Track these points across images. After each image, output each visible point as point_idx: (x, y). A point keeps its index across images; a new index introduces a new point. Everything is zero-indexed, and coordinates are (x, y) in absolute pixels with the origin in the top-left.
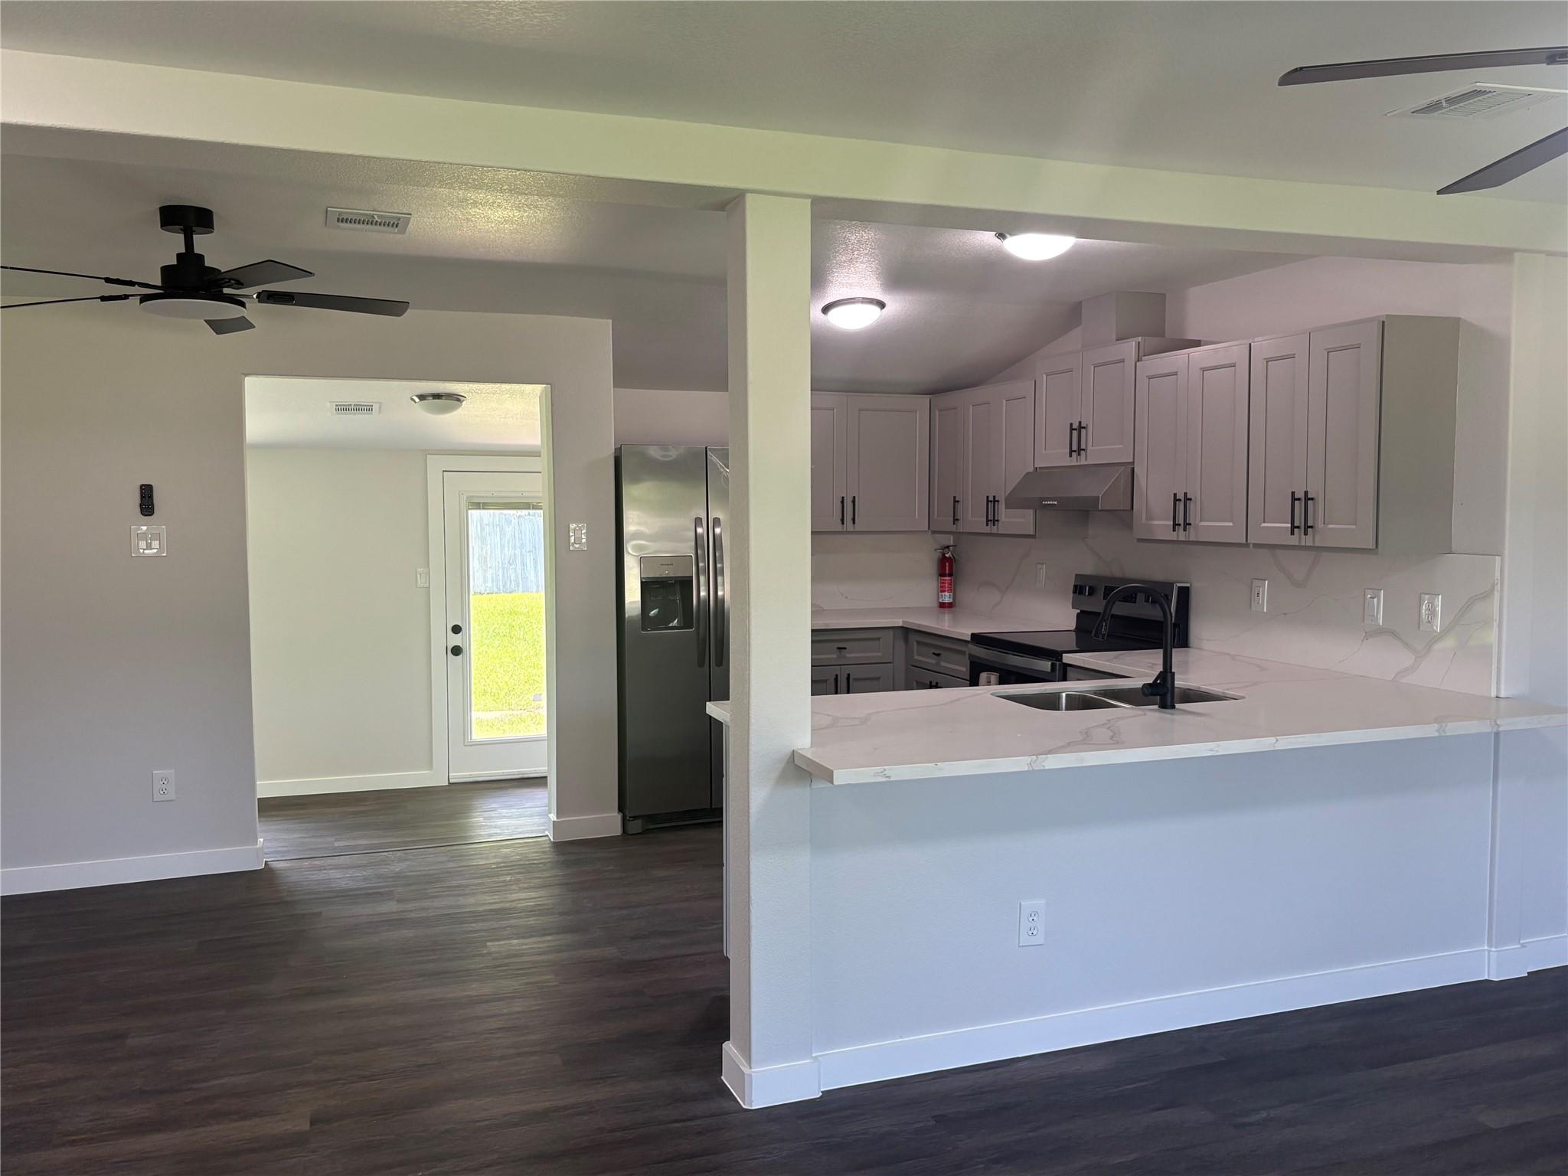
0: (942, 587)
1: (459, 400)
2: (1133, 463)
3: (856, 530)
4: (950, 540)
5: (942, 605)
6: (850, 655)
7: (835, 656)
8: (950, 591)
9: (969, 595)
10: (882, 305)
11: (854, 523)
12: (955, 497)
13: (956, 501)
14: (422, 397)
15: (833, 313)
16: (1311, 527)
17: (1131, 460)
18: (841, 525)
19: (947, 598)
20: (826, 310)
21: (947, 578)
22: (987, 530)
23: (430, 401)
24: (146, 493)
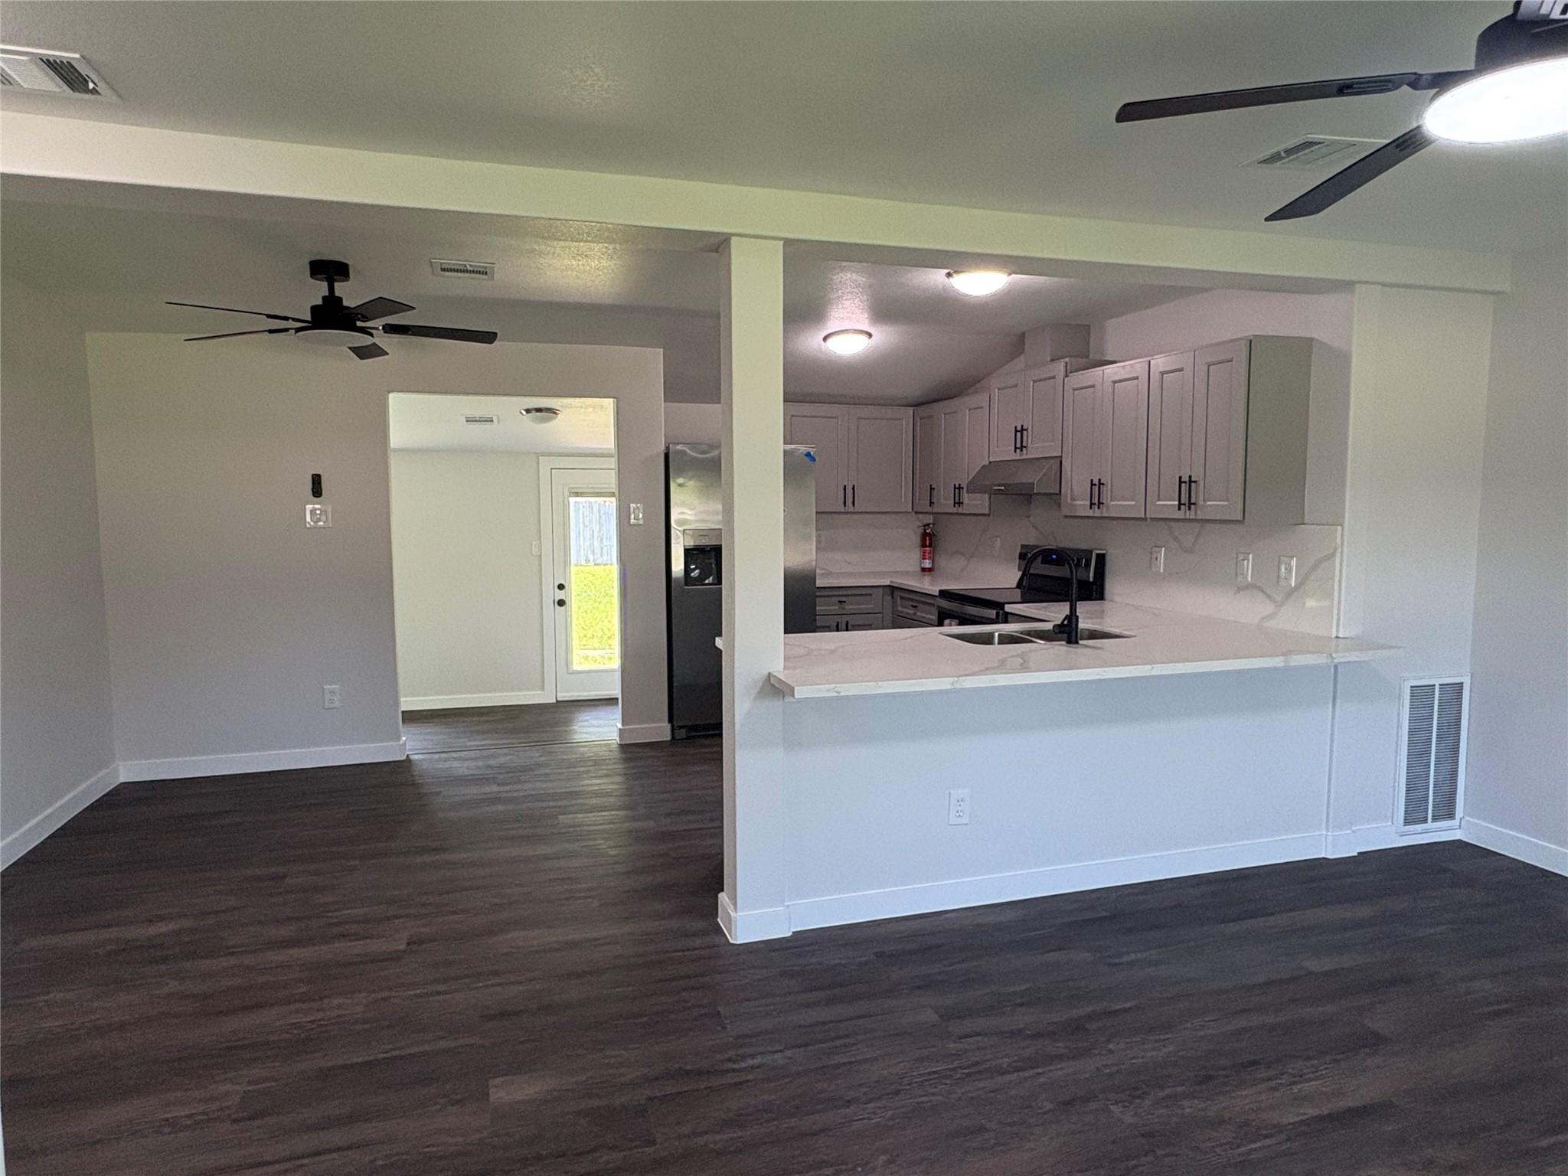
0: (923, 555)
1: (555, 413)
2: (1061, 457)
3: (856, 510)
4: (930, 519)
5: (924, 570)
6: (849, 607)
7: (836, 608)
8: (929, 558)
9: (942, 561)
10: (870, 335)
11: (854, 504)
12: (931, 486)
13: (932, 489)
14: (528, 411)
15: (830, 341)
16: (1194, 504)
17: (1060, 454)
18: (843, 506)
19: (927, 564)
20: (825, 339)
21: (928, 549)
22: (955, 510)
23: (534, 414)
24: (317, 480)
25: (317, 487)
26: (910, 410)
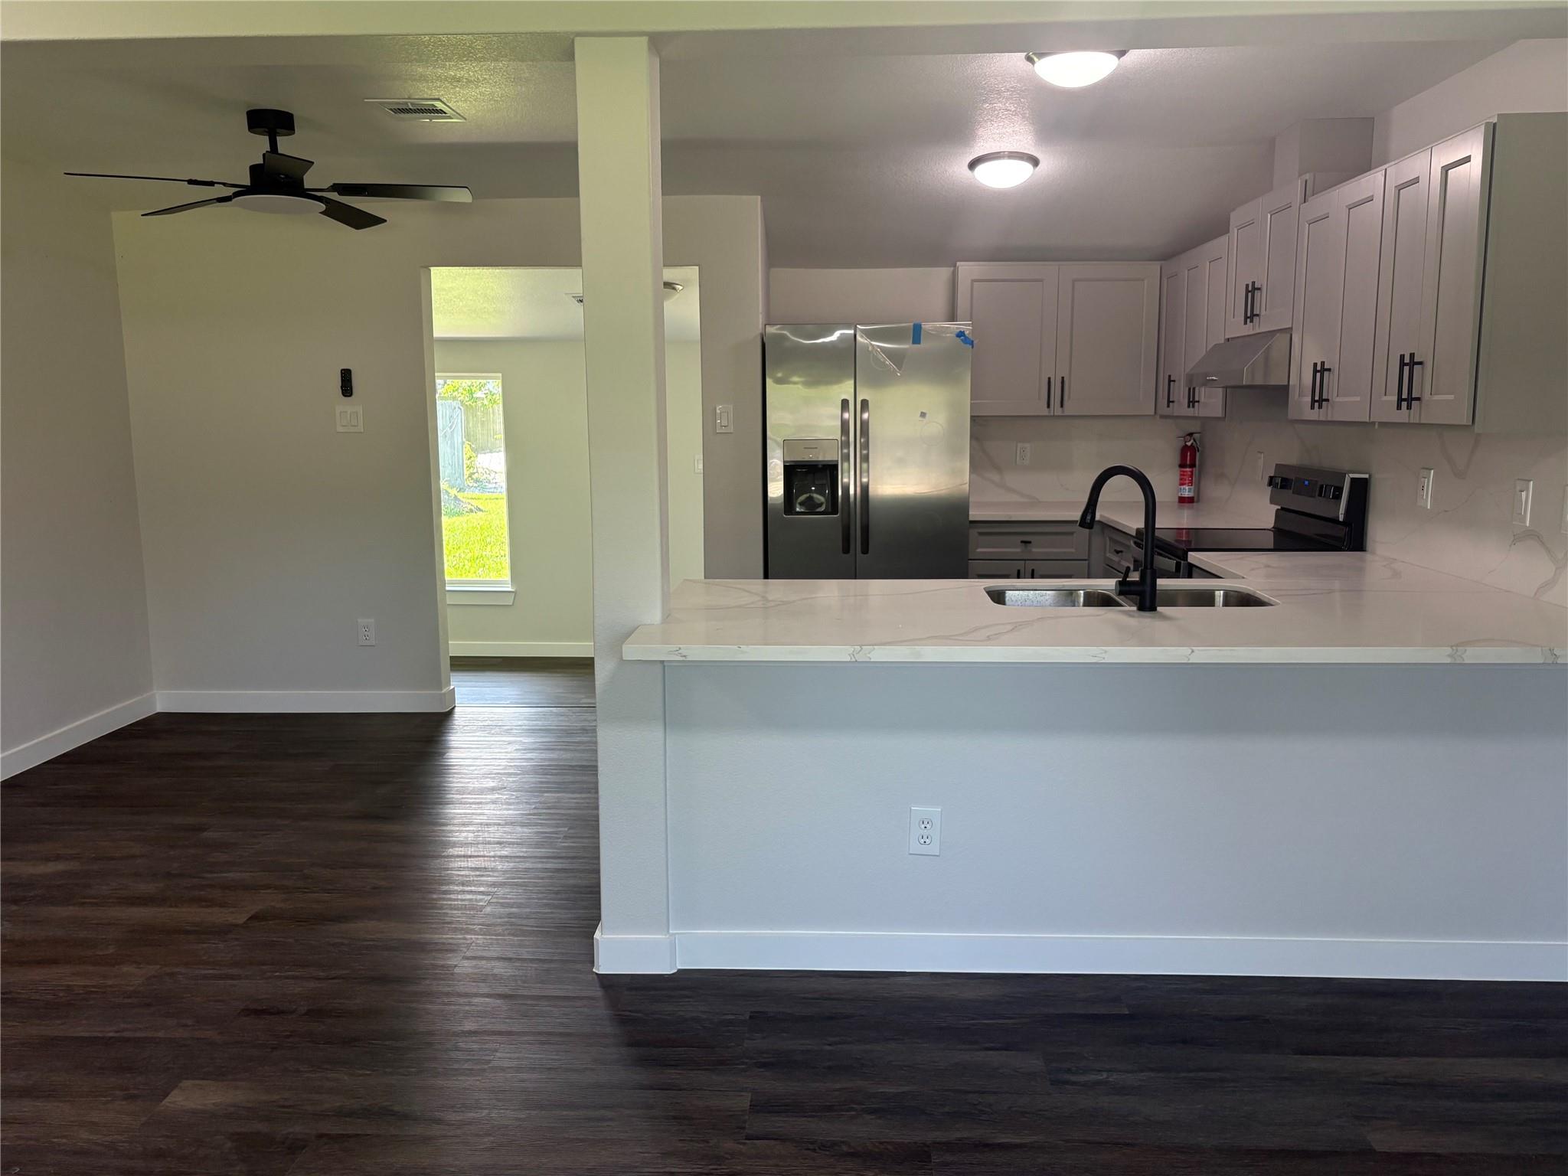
0: (1181, 479)
1: (675, 288)
3: (1066, 414)
4: (1194, 427)
5: (1182, 500)
6: (1036, 550)
7: (1018, 550)
8: (1191, 483)
9: (1214, 490)
10: (1035, 162)
11: (1062, 406)
13: (1170, 381)
15: (981, 169)
16: (1418, 399)
17: (1290, 326)
18: (1046, 409)
19: (1187, 492)
20: (973, 165)
21: (1188, 469)
24: (346, 377)
25: (347, 384)
26: (1156, 267)
